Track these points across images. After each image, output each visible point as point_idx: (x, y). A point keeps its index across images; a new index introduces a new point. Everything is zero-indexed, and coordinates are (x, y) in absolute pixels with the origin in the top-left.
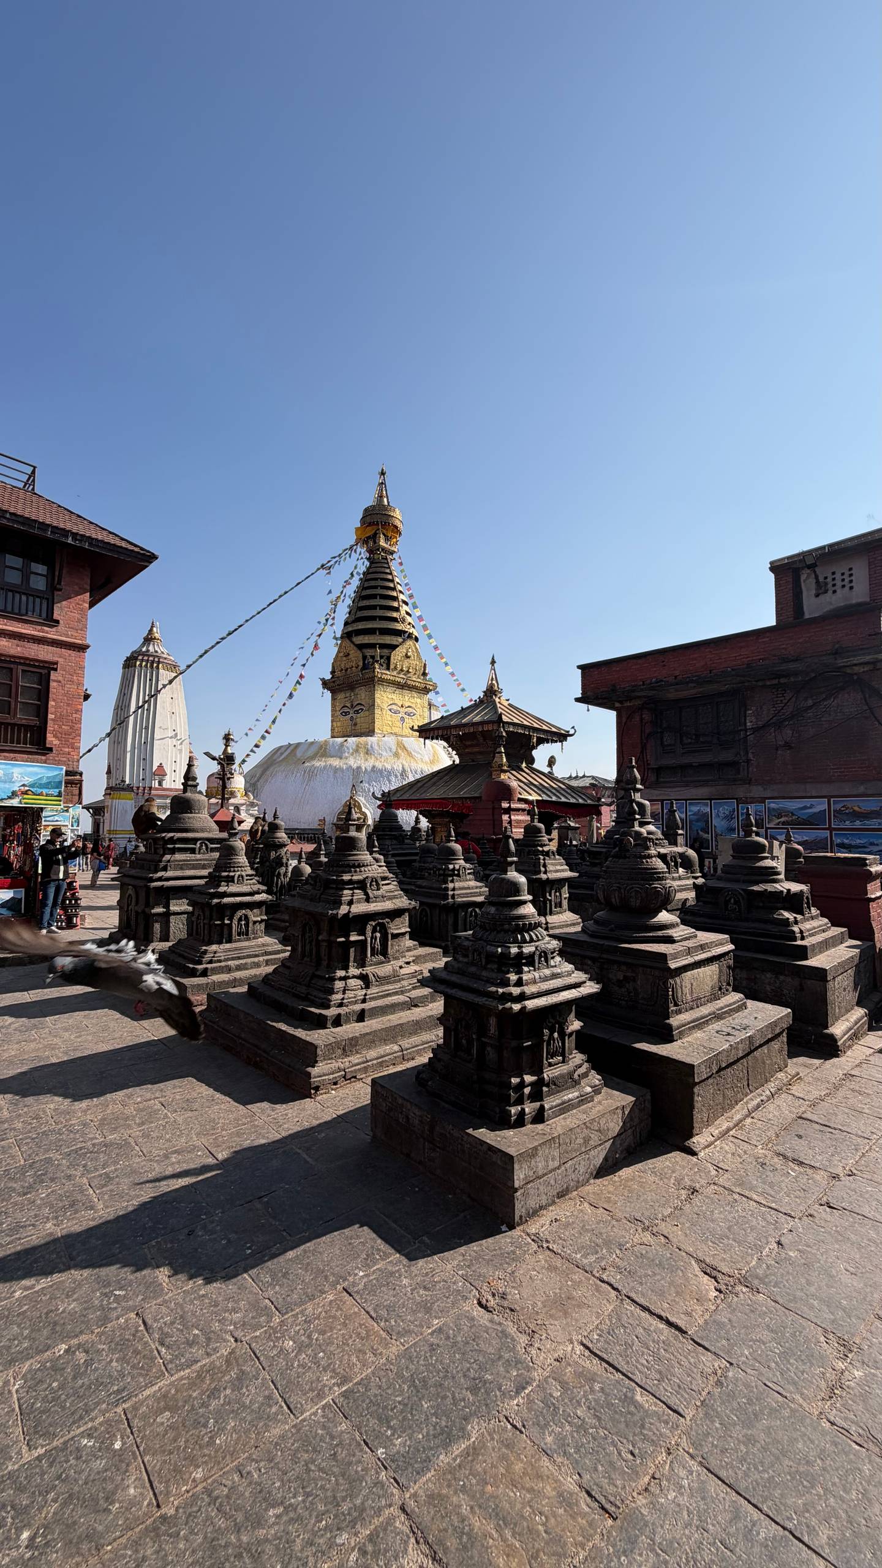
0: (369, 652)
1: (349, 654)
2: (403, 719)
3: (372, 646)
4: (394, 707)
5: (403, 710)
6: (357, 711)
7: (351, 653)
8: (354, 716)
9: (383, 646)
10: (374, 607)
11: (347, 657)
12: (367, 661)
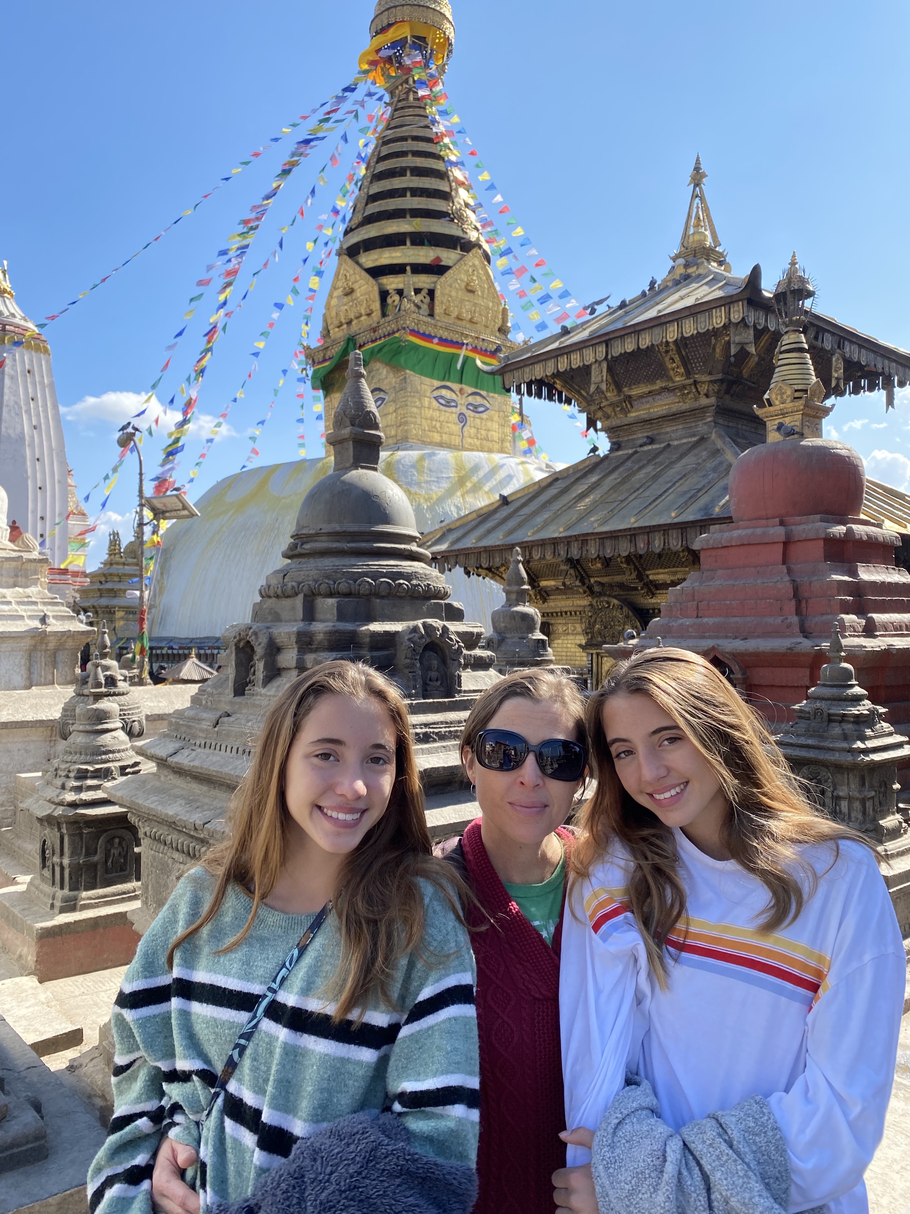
0: (392, 282)
1: (352, 291)
2: (462, 418)
3: (399, 270)
4: (444, 392)
5: (463, 400)
7: (356, 286)
9: (419, 269)
10: (400, 193)
11: (350, 297)
12: (389, 301)
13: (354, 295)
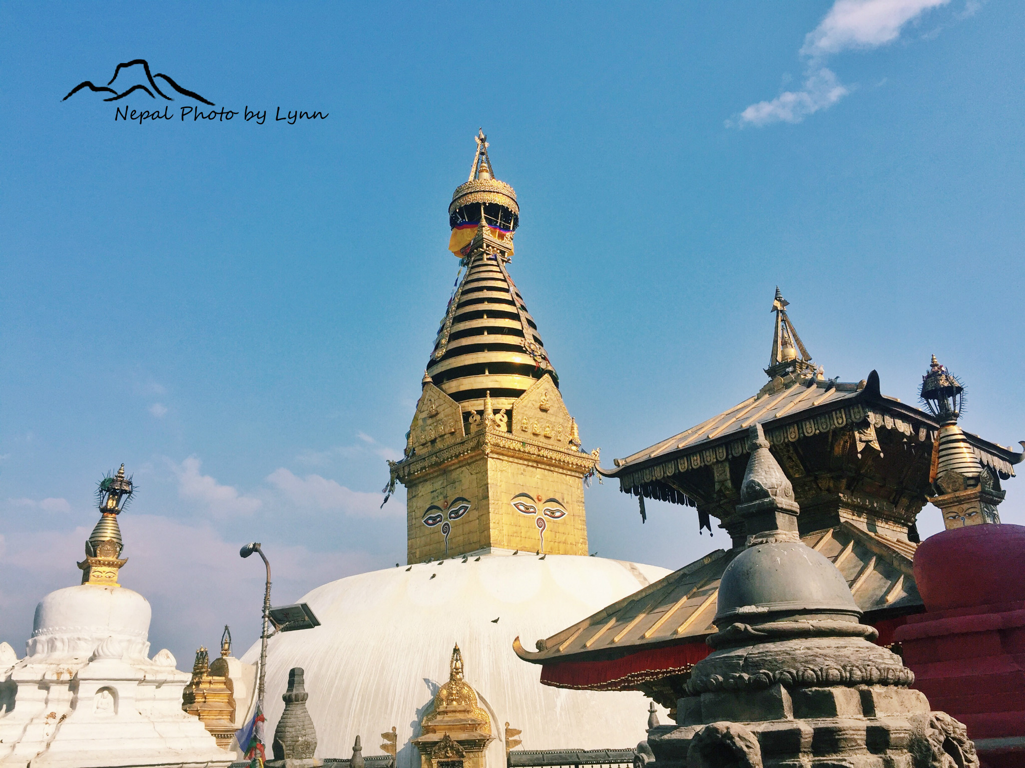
0: (473, 405)
1: (437, 414)
2: (541, 523)
3: (479, 393)
4: (523, 500)
5: (541, 507)
6: (456, 512)
7: (440, 409)
8: (450, 522)
9: (498, 393)
10: (479, 331)
11: (434, 419)
12: (471, 420)
13: (439, 417)
